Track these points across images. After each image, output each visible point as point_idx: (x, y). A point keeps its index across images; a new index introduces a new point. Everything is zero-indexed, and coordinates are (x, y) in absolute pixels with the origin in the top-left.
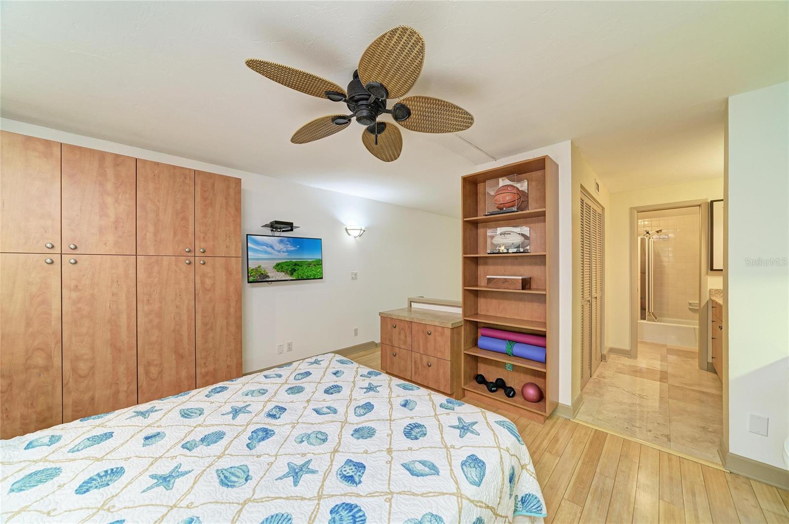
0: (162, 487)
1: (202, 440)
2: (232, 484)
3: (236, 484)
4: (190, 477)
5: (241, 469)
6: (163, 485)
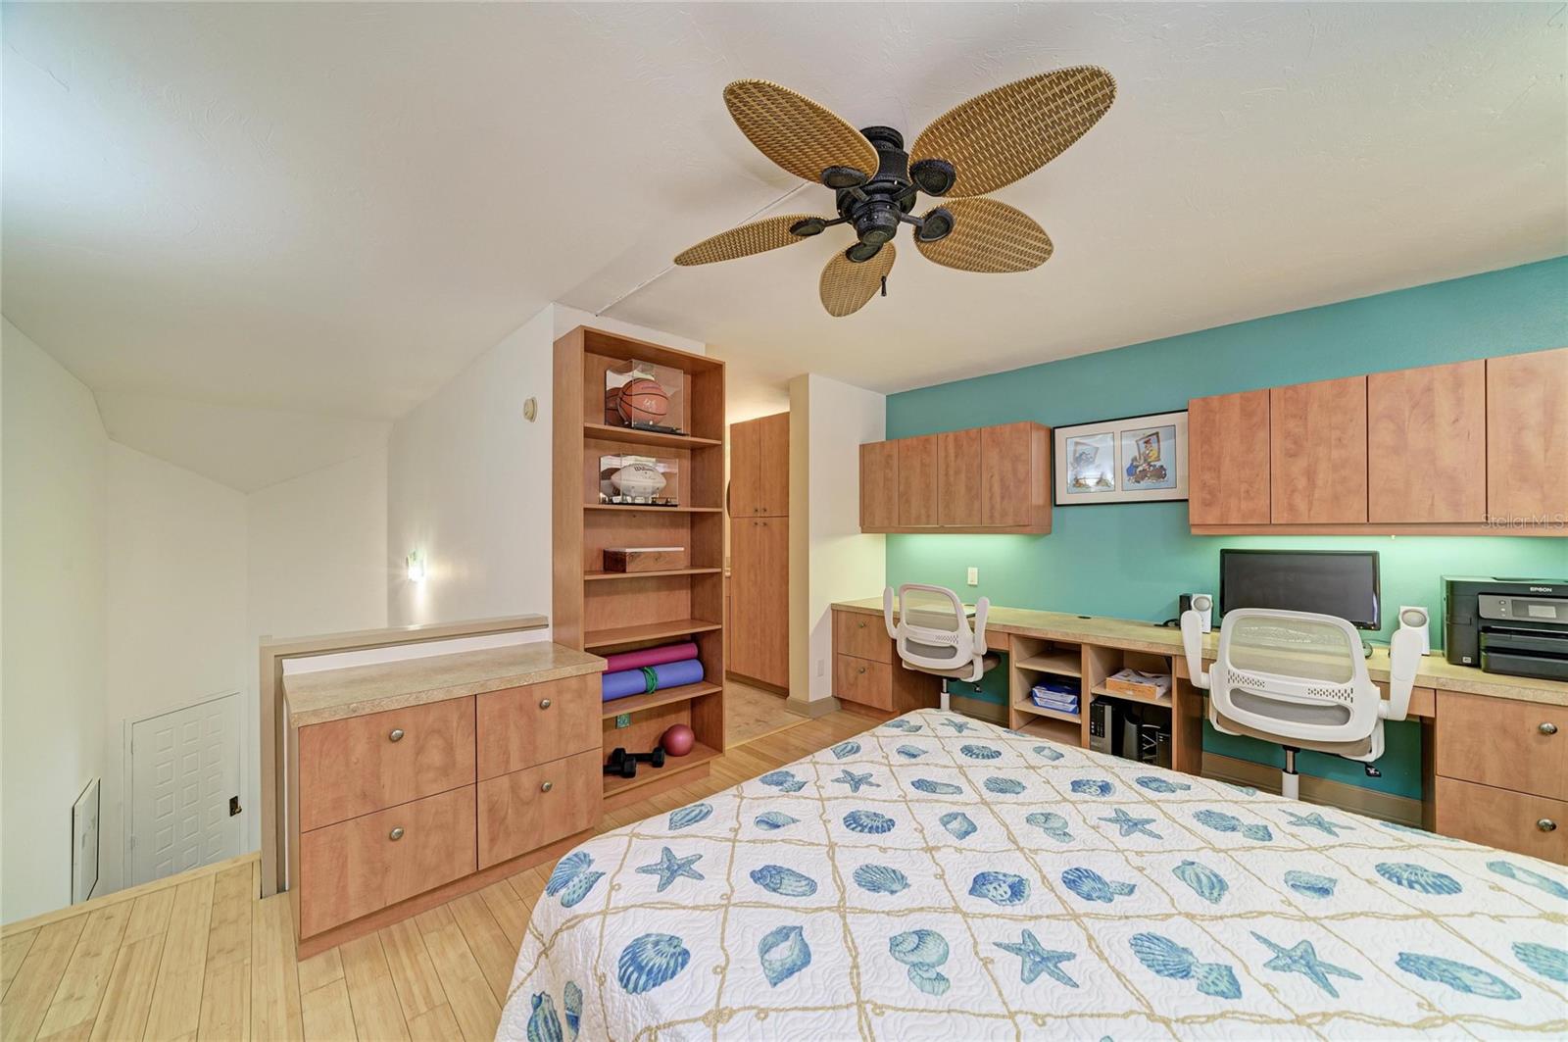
0: (1318, 958)
1: (1186, 973)
2: (1213, 878)
3: (1207, 872)
4: (1263, 926)
5: (1183, 876)
6: (1316, 960)
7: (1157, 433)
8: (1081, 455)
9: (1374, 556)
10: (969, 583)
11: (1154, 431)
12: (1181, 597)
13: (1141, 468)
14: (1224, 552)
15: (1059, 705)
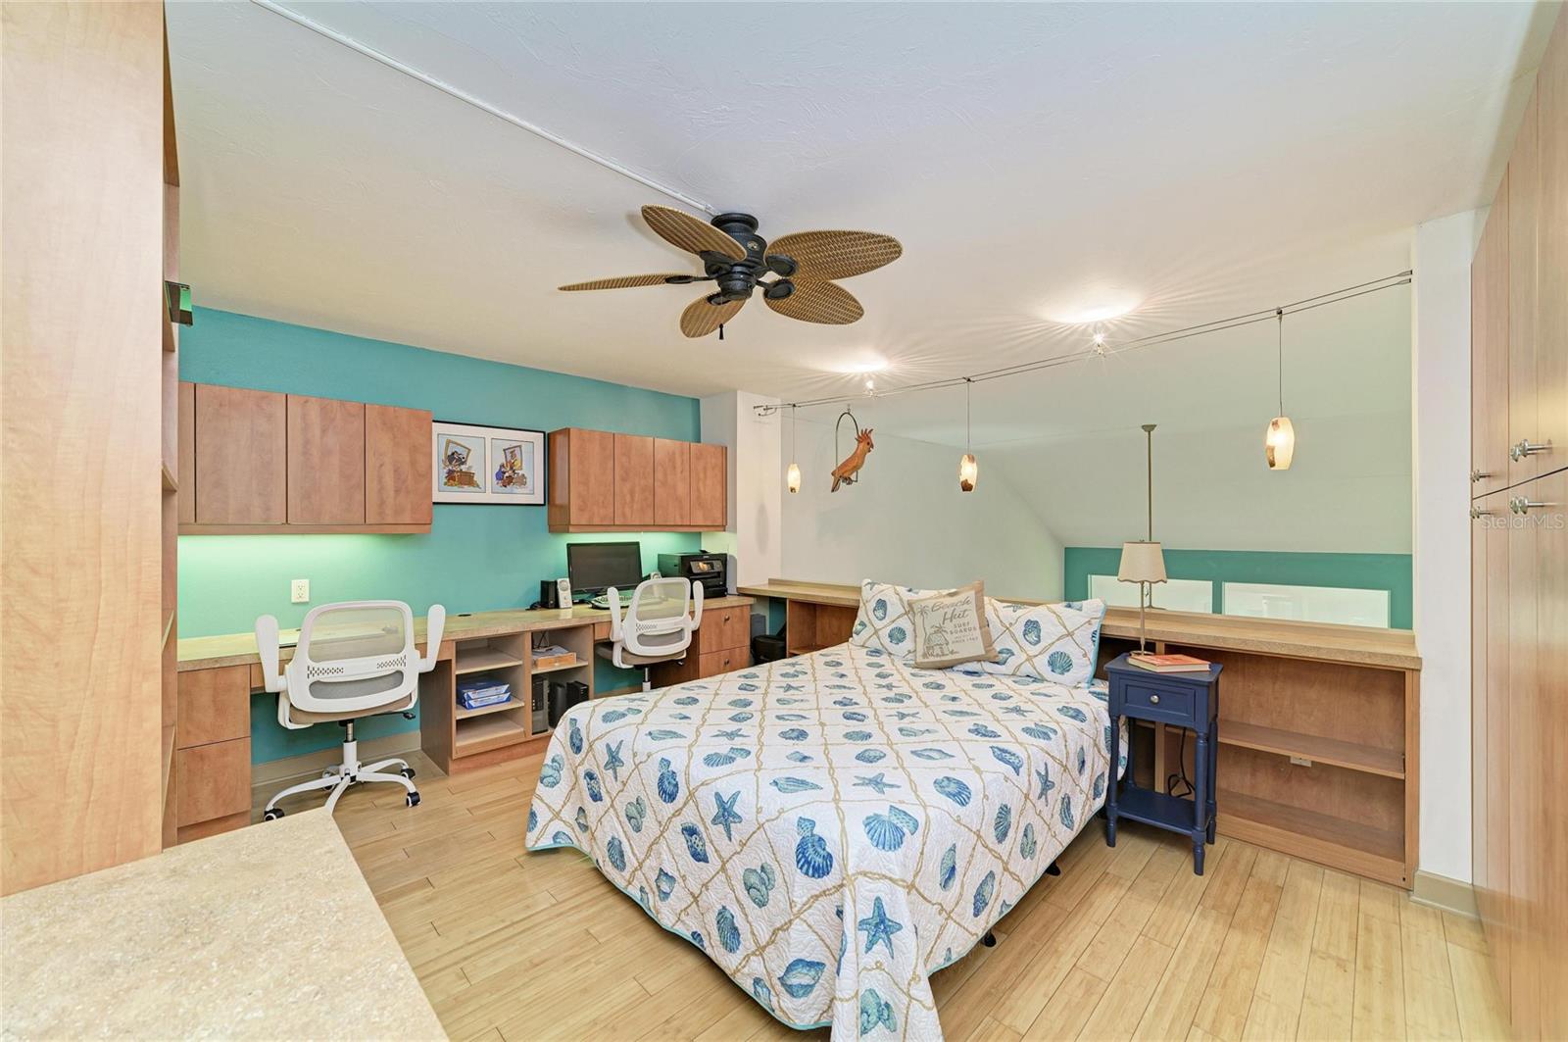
7: (520, 446)
8: (453, 454)
9: (637, 544)
10: (293, 601)
11: (519, 444)
12: (543, 583)
13: (507, 474)
14: (570, 546)
15: (494, 699)
